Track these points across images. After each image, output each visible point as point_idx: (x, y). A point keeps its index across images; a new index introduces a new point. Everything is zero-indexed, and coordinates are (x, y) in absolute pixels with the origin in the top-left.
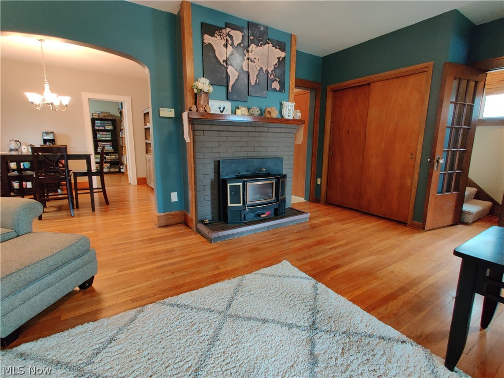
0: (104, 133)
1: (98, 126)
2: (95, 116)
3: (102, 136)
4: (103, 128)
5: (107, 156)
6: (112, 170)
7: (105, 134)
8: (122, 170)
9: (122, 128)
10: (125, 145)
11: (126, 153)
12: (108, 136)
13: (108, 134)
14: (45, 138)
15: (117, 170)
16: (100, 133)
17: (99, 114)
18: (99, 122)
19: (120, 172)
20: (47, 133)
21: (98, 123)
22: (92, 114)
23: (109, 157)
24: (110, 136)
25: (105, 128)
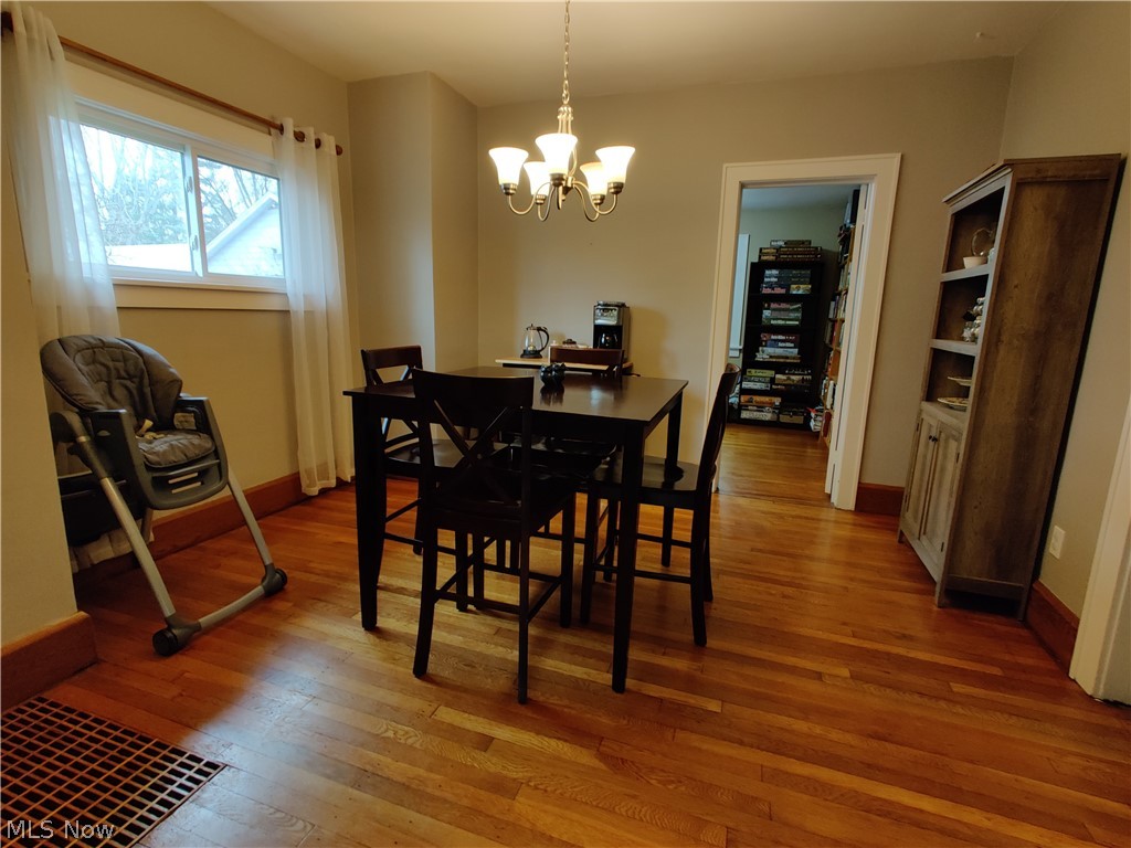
0: (783, 306)
1: (771, 286)
2: (767, 254)
3: (776, 314)
4: (783, 291)
5: (778, 376)
6: (784, 419)
7: (784, 310)
8: (812, 423)
9: (840, 287)
10: (839, 344)
11: (836, 372)
12: (792, 315)
13: (794, 310)
14: (599, 322)
15: (799, 420)
16: (773, 306)
17: (778, 249)
18: (775, 272)
19: (806, 426)
20: (606, 308)
21: (771, 275)
22: (761, 249)
23: (784, 377)
24: (799, 315)
25: (788, 289)
